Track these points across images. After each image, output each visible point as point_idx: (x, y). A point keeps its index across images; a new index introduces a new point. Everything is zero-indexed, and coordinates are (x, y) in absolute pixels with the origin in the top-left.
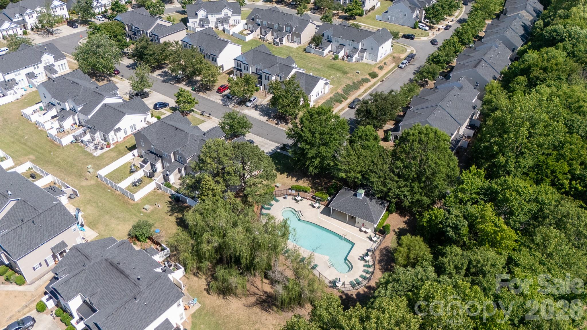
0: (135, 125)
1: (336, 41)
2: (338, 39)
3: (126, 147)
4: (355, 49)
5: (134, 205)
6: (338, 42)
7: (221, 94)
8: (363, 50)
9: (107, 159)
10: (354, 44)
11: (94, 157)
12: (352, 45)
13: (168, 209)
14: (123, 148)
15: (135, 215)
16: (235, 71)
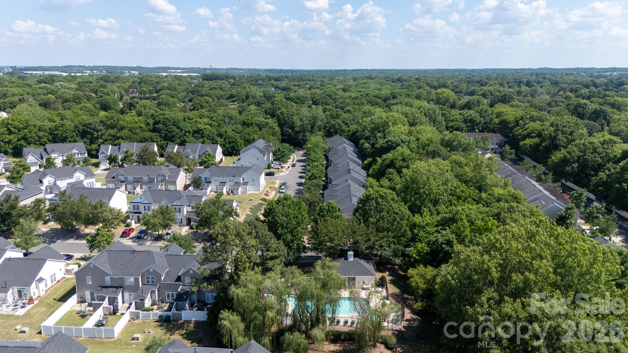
0: (54, 274)
1: (215, 181)
2: (217, 178)
3: (54, 299)
4: (238, 184)
5: (115, 341)
6: (218, 181)
7: (128, 238)
8: (245, 184)
9: (37, 315)
10: (236, 179)
11: (17, 317)
12: (233, 181)
13: (164, 331)
14: (50, 301)
15: (126, 348)
16: (131, 215)
